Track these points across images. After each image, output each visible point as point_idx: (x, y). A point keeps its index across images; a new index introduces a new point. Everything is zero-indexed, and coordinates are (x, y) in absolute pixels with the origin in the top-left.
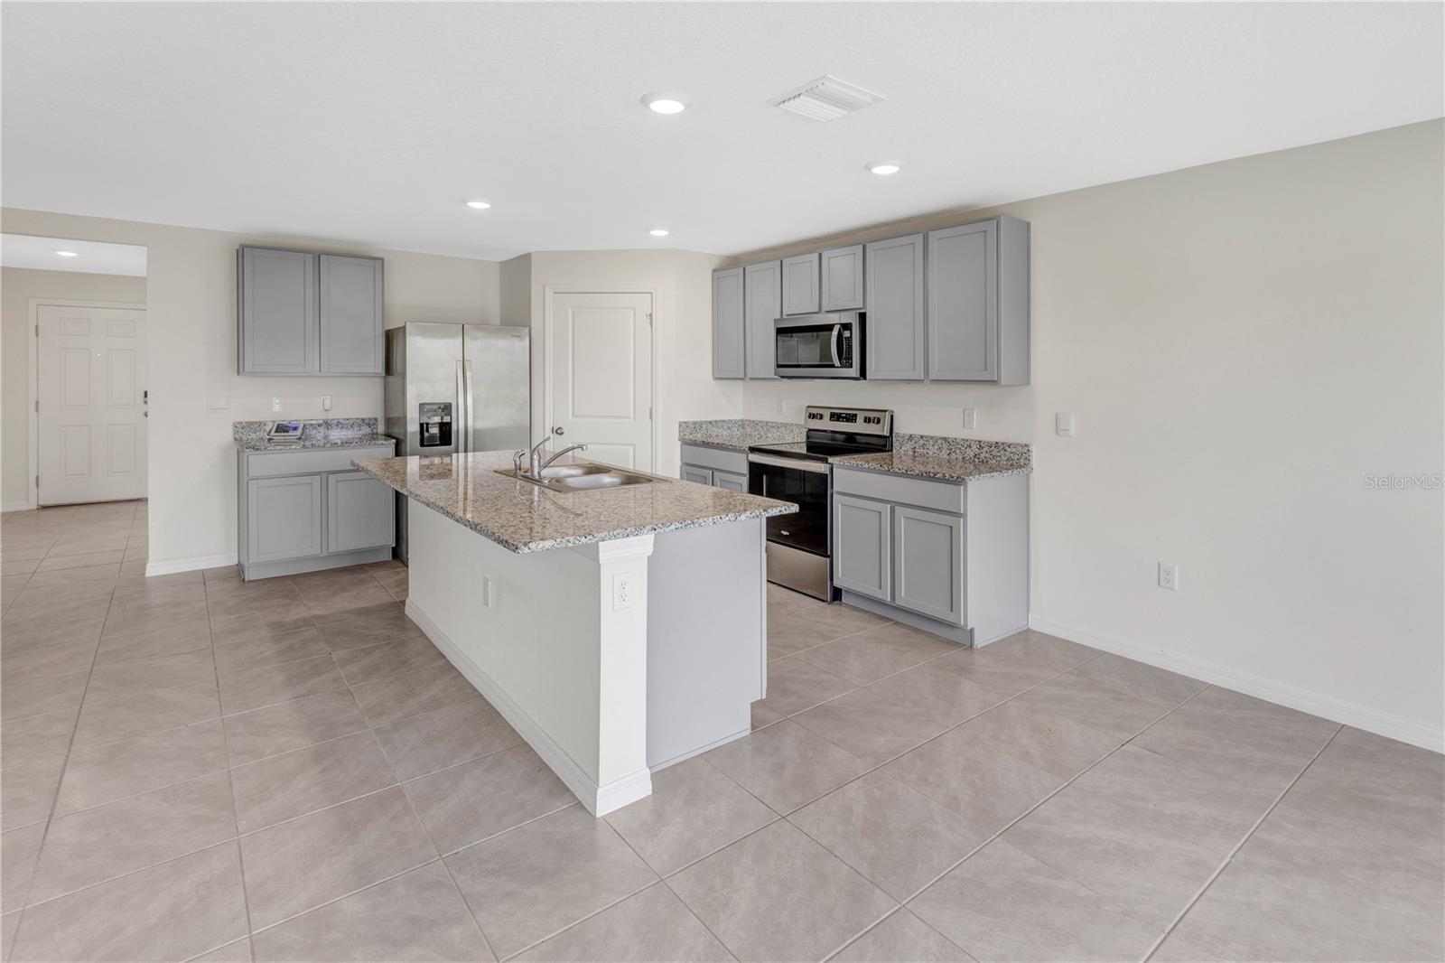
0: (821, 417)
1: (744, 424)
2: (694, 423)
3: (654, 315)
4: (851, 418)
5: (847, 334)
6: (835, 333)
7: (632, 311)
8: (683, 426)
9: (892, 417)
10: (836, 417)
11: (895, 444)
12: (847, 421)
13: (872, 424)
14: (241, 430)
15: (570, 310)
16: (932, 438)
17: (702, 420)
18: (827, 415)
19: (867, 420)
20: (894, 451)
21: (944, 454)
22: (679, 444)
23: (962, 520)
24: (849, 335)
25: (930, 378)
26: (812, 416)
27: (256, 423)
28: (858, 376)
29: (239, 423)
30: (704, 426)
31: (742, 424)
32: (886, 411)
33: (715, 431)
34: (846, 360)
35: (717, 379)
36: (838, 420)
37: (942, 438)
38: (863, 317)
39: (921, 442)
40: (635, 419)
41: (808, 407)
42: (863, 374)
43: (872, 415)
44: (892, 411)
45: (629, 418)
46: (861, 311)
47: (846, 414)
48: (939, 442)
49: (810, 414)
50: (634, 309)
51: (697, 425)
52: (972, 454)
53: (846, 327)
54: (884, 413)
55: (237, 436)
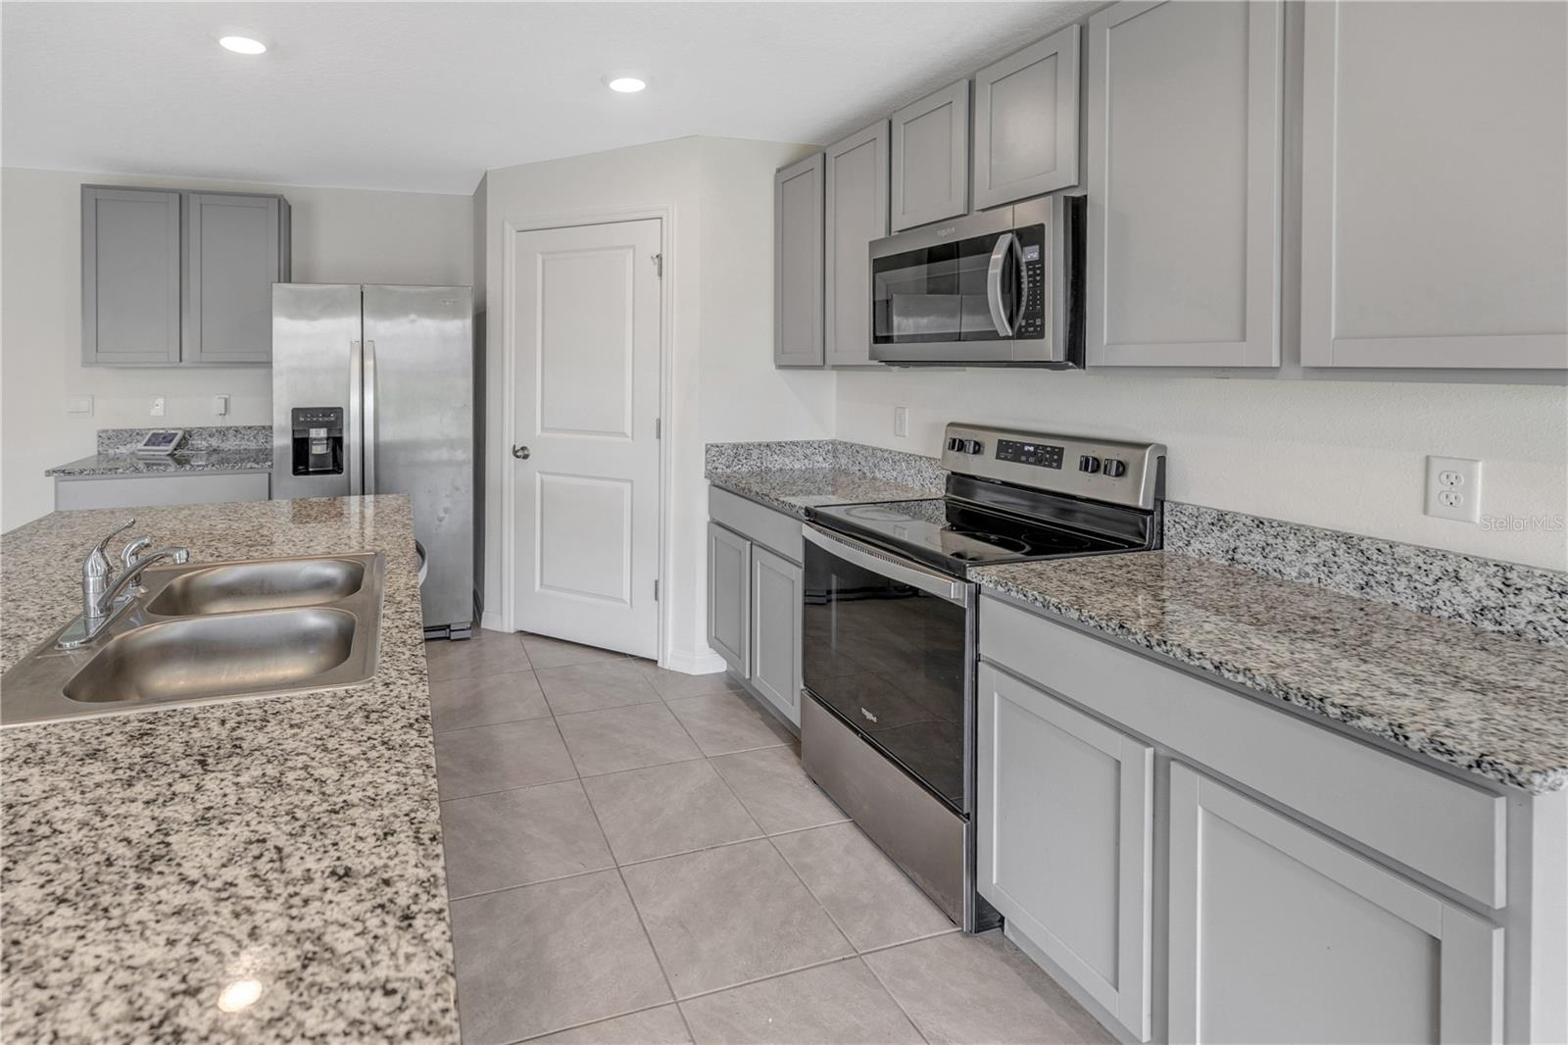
0: (978, 448)
1: (835, 450)
2: (736, 446)
3: (664, 256)
4: (1049, 456)
5: (1030, 254)
6: (998, 256)
7: (631, 251)
8: (714, 450)
9: (1162, 461)
10: (1010, 451)
11: (1170, 532)
12: (1039, 462)
13: (1100, 475)
14: (107, 442)
15: (539, 258)
16: (1296, 530)
17: (750, 441)
18: (991, 443)
19: (1091, 465)
20: (1166, 547)
21: (1343, 582)
22: (704, 485)
23: (1498, 935)
24: (1035, 256)
25: (1303, 365)
26: (958, 445)
27: (126, 431)
28: (1061, 357)
29: (104, 431)
30: (755, 453)
31: (835, 448)
32: (1144, 446)
33: (777, 462)
34: (1026, 318)
35: (780, 367)
36: (1016, 459)
37: (1336, 536)
38: (1077, 211)
39: (1257, 537)
40: (633, 438)
41: (951, 424)
42: (1075, 353)
43: (1103, 453)
44: (1164, 448)
45: (623, 434)
46: (1077, 194)
47: (1037, 447)
48: (1324, 546)
49: (954, 441)
50: (633, 247)
51: (740, 451)
52: (1464, 604)
53: (1032, 235)
54: (1138, 452)
55: (101, 449)
